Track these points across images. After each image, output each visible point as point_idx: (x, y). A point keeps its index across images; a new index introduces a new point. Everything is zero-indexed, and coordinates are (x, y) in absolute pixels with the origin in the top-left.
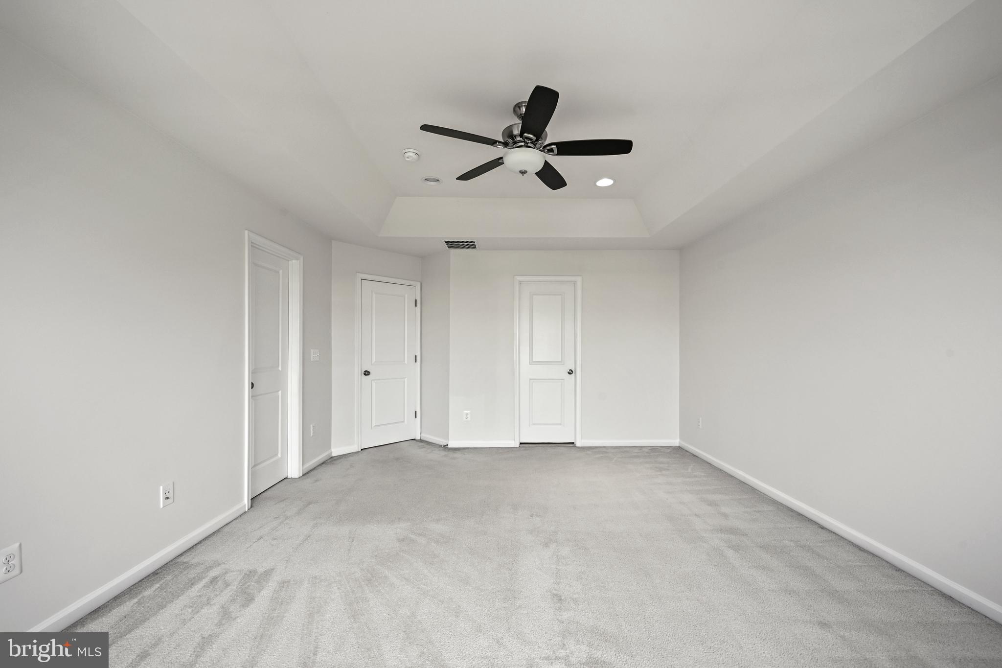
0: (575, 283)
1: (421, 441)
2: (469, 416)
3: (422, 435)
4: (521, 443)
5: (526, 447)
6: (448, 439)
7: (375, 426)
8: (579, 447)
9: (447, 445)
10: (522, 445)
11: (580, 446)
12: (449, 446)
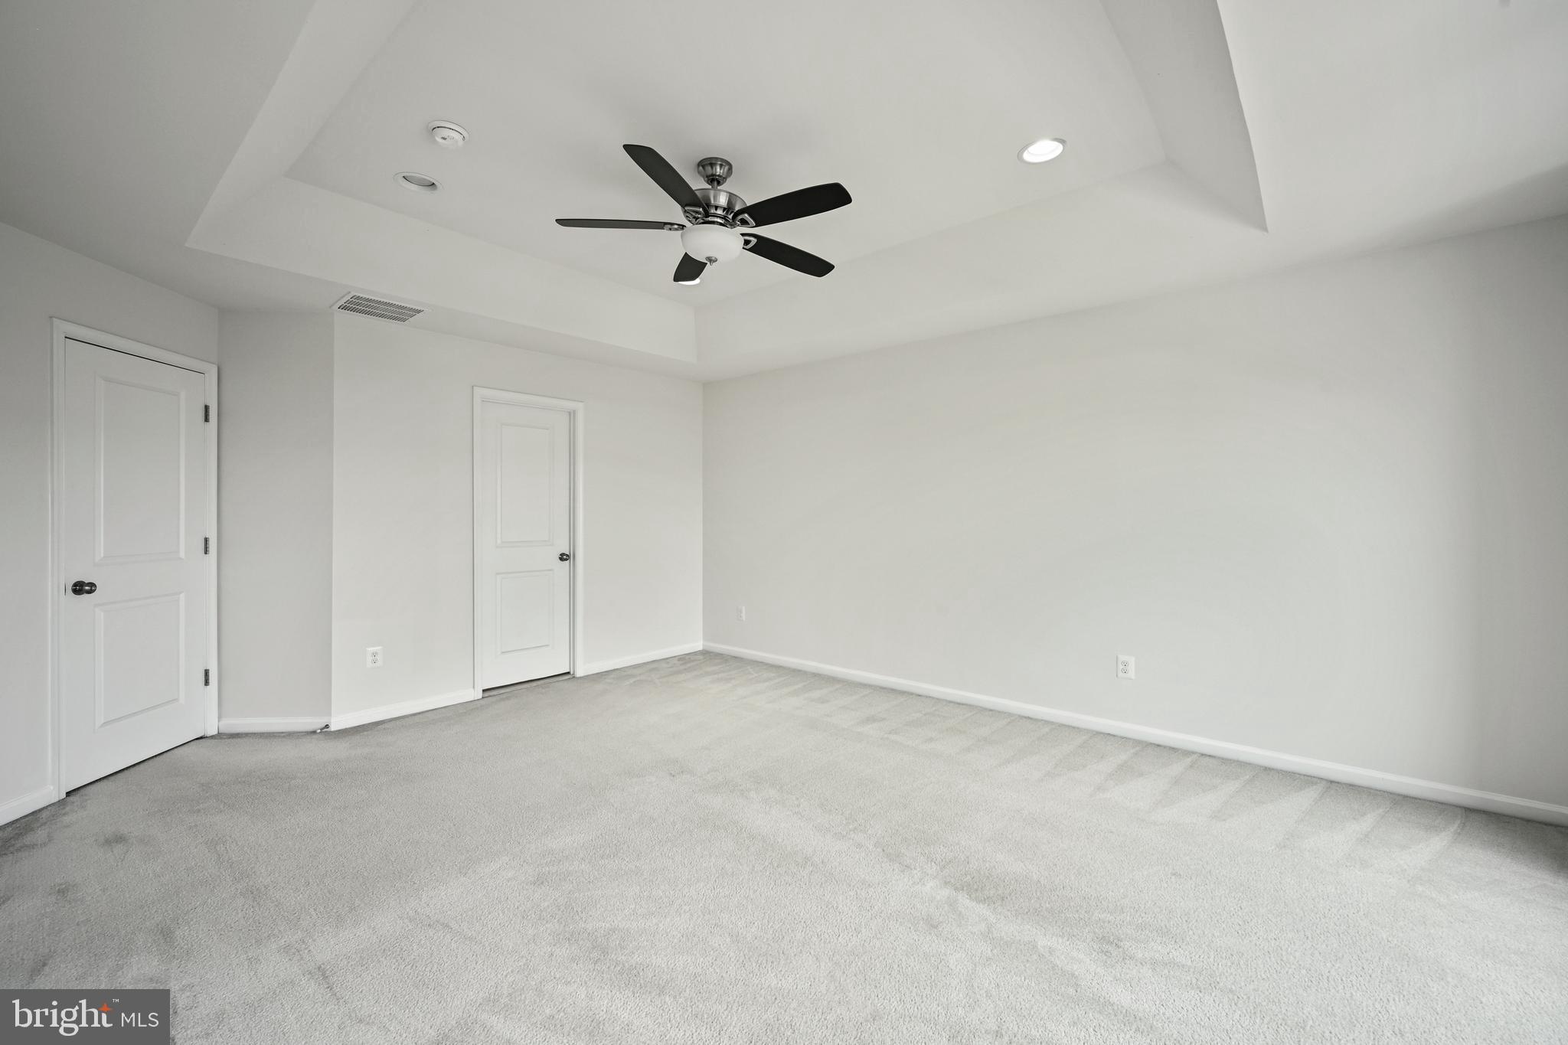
0: (572, 415)
1: (219, 736)
2: (379, 657)
3: (220, 723)
4: (484, 691)
5: (494, 695)
6: (329, 714)
7: (105, 724)
8: (580, 678)
9: (327, 726)
10: (487, 694)
11: (582, 675)
12: (333, 728)
